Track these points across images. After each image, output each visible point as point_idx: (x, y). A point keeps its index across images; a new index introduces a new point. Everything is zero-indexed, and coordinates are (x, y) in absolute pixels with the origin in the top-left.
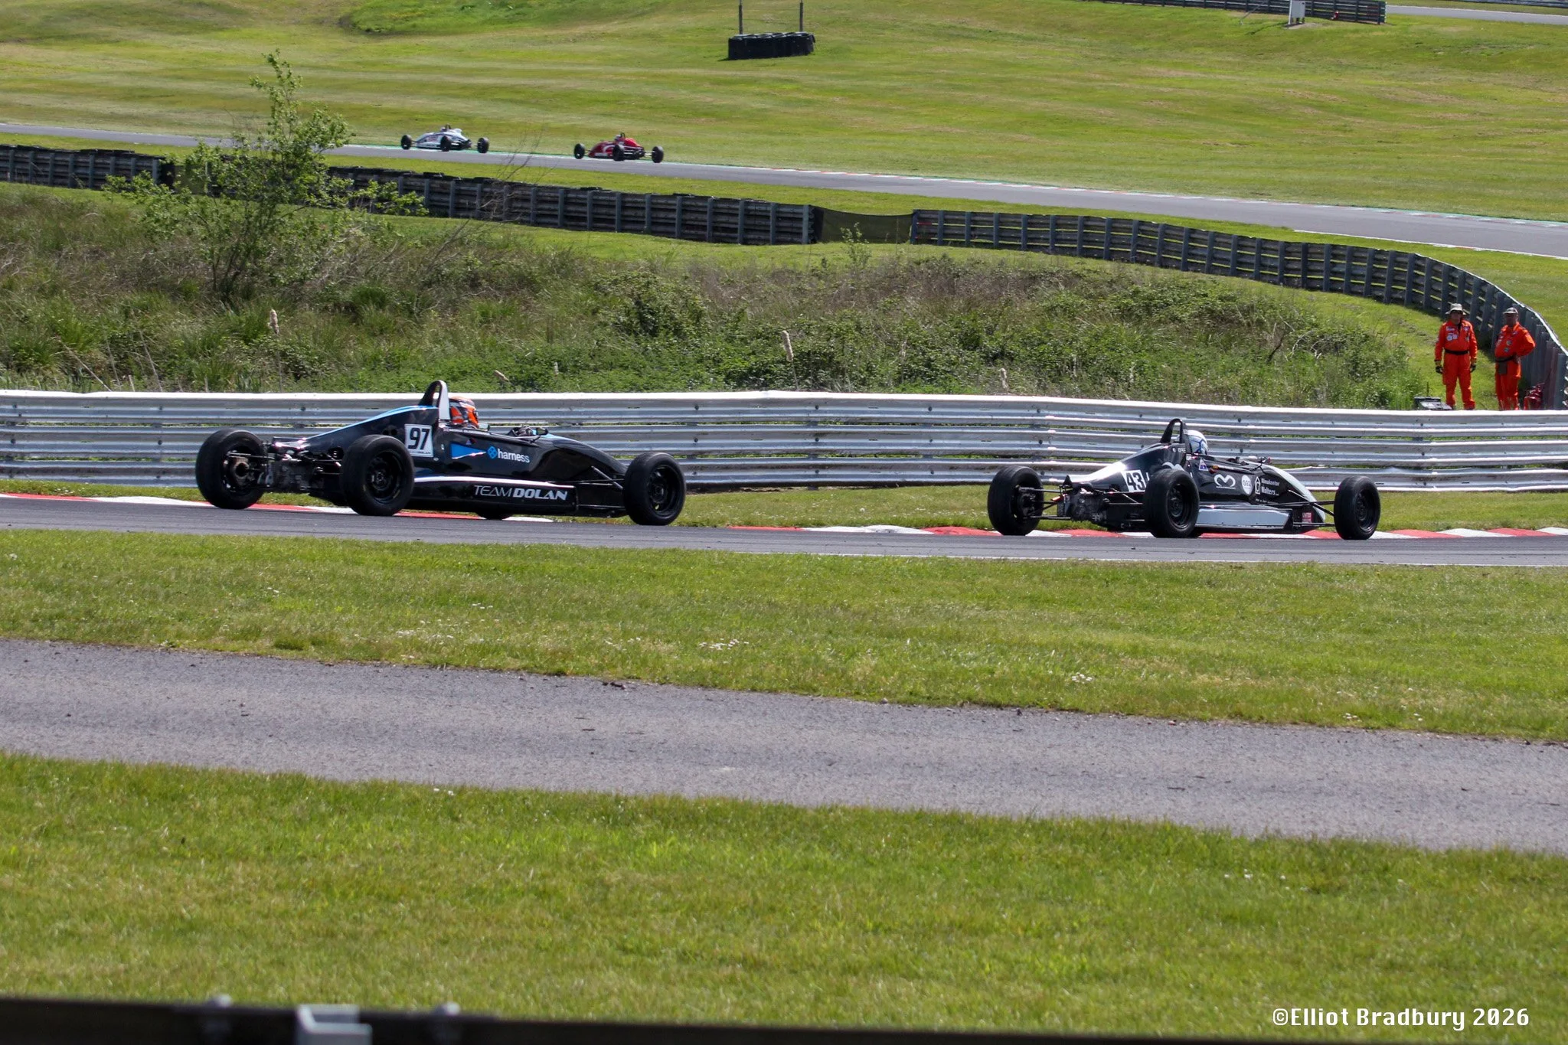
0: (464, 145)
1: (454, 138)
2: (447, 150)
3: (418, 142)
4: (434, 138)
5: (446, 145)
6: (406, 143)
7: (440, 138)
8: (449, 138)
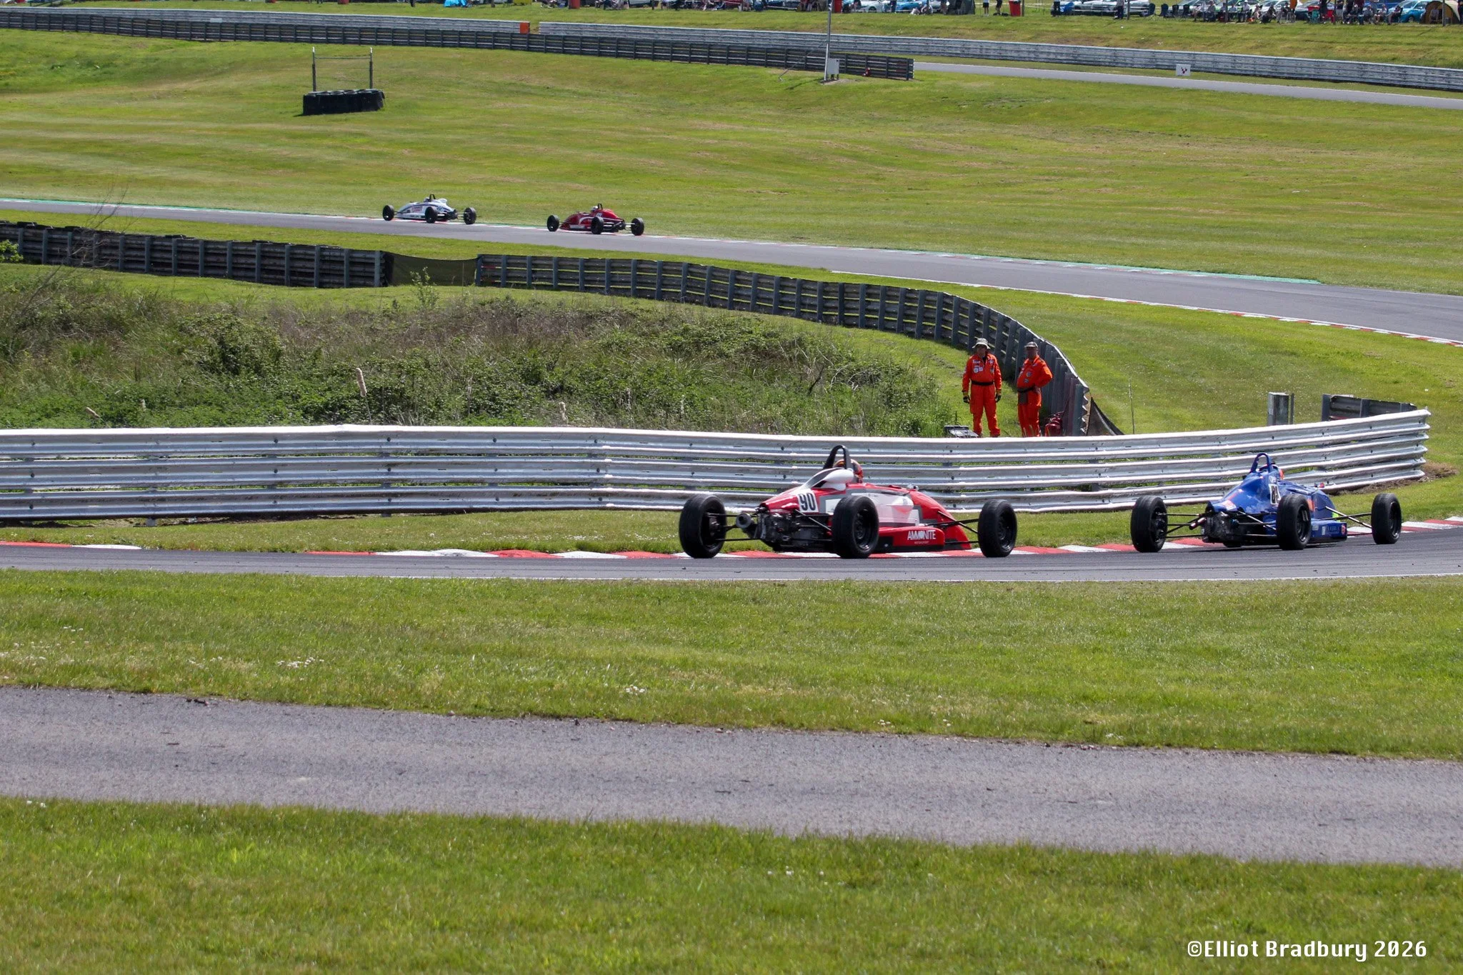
0: (449, 216)
1: (439, 208)
2: (432, 222)
3: (401, 213)
4: (418, 208)
5: (431, 216)
6: (388, 213)
7: (424, 209)
8: (434, 208)
